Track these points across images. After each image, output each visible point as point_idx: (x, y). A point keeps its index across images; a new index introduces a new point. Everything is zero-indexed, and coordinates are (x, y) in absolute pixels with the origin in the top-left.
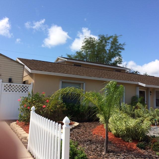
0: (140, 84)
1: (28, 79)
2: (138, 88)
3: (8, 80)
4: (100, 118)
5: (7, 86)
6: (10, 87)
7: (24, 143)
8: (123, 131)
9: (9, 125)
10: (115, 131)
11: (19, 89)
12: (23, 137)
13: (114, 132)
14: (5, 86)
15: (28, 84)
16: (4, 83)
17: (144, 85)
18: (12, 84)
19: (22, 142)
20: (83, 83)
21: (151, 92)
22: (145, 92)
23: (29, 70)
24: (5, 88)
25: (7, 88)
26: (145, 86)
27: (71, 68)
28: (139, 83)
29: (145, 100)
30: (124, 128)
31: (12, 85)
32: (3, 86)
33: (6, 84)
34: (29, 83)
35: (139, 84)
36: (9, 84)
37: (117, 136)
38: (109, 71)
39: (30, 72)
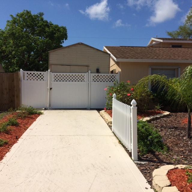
1: (115, 68)
3: (96, 70)
5: (95, 77)
6: (98, 77)
7: (110, 127)
9: (99, 113)
11: (107, 79)
12: (109, 122)
14: (93, 77)
16: (92, 74)
18: (100, 74)
19: (109, 126)
20: (178, 69)
23: (115, 59)
24: (94, 78)
25: (95, 78)
27: (164, 51)
31: (100, 76)
32: (92, 77)
33: (94, 74)
34: (116, 73)
36: (97, 74)
39: (116, 61)
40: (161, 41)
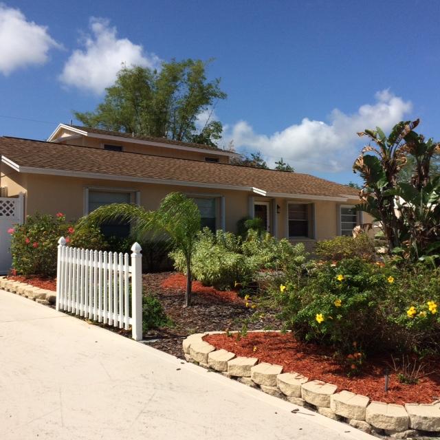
0: (256, 190)
1: (6, 186)
2: (253, 198)
4: (175, 258)
8: (216, 274)
10: (203, 277)
13: (201, 277)
15: (8, 197)
17: (263, 193)
20: (135, 193)
21: (278, 207)
22: (268, 208)
23: (16, 167)
26: (265, 195)
28: (254, 188)
29: (268, 224)
30: (217, 268)
34: (9, 195)
35: (254, 191)
37: (206, 283)
38: (191, 162)
39: (18, 170)
40: (85, 133)
